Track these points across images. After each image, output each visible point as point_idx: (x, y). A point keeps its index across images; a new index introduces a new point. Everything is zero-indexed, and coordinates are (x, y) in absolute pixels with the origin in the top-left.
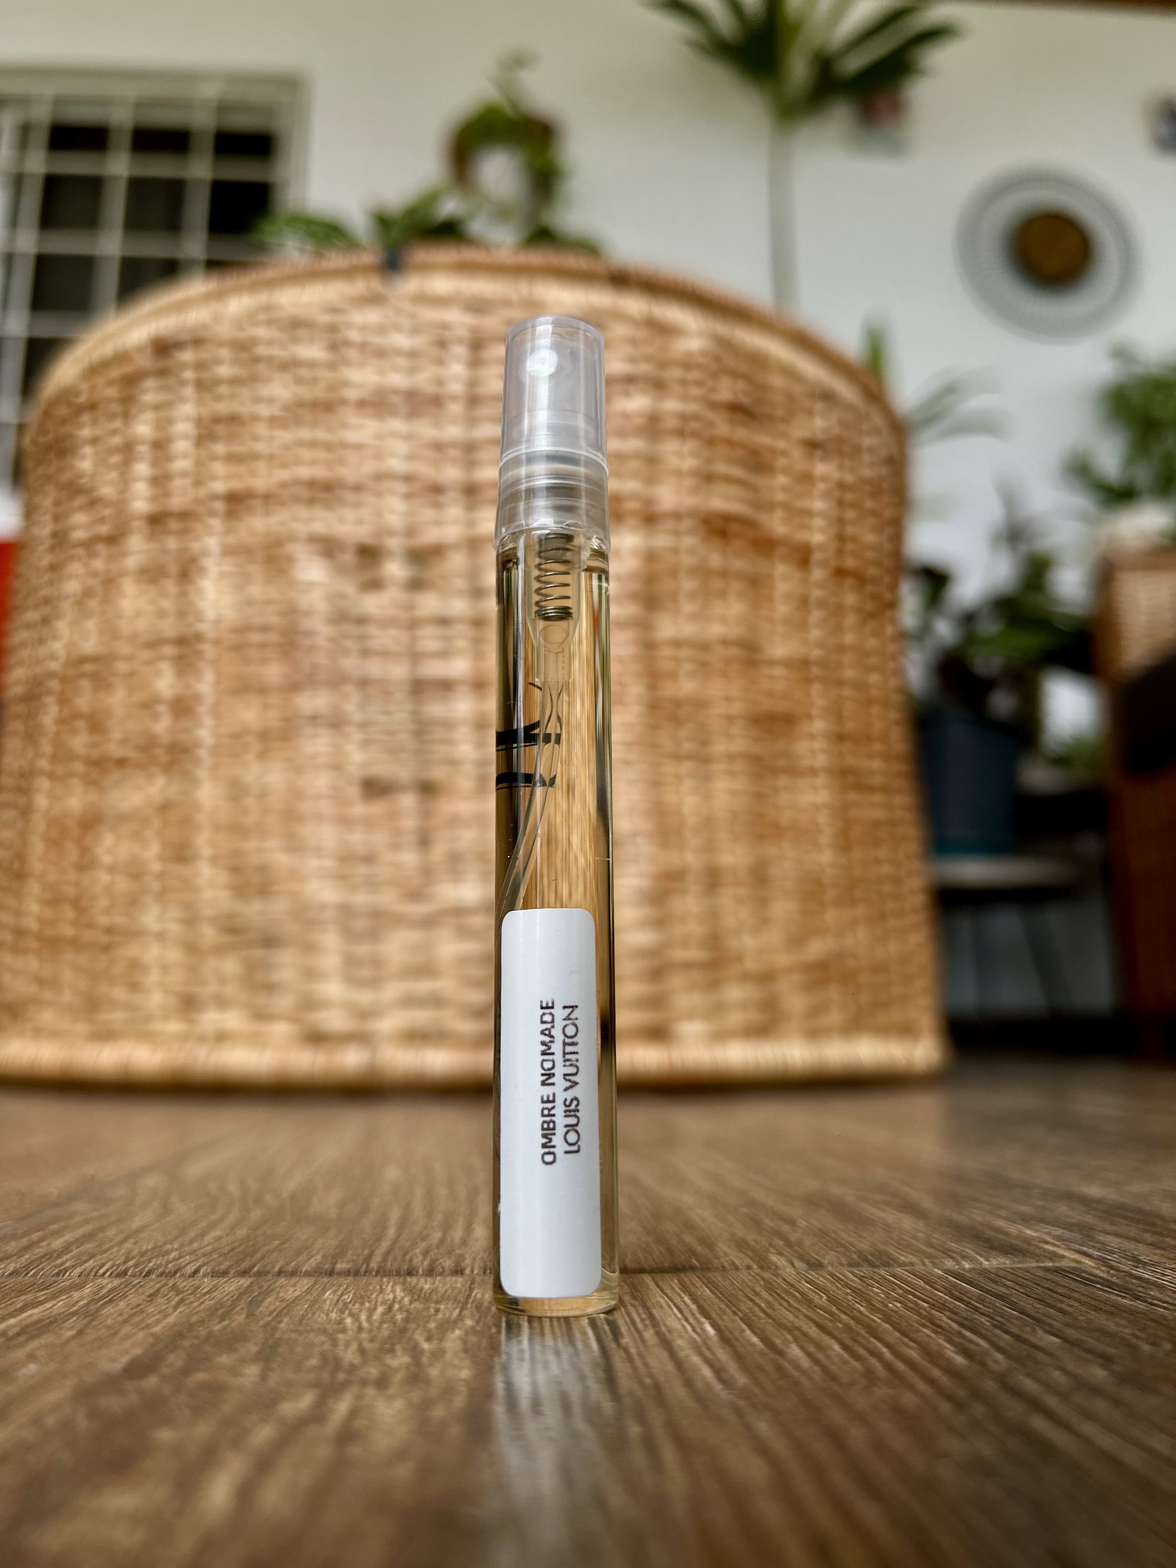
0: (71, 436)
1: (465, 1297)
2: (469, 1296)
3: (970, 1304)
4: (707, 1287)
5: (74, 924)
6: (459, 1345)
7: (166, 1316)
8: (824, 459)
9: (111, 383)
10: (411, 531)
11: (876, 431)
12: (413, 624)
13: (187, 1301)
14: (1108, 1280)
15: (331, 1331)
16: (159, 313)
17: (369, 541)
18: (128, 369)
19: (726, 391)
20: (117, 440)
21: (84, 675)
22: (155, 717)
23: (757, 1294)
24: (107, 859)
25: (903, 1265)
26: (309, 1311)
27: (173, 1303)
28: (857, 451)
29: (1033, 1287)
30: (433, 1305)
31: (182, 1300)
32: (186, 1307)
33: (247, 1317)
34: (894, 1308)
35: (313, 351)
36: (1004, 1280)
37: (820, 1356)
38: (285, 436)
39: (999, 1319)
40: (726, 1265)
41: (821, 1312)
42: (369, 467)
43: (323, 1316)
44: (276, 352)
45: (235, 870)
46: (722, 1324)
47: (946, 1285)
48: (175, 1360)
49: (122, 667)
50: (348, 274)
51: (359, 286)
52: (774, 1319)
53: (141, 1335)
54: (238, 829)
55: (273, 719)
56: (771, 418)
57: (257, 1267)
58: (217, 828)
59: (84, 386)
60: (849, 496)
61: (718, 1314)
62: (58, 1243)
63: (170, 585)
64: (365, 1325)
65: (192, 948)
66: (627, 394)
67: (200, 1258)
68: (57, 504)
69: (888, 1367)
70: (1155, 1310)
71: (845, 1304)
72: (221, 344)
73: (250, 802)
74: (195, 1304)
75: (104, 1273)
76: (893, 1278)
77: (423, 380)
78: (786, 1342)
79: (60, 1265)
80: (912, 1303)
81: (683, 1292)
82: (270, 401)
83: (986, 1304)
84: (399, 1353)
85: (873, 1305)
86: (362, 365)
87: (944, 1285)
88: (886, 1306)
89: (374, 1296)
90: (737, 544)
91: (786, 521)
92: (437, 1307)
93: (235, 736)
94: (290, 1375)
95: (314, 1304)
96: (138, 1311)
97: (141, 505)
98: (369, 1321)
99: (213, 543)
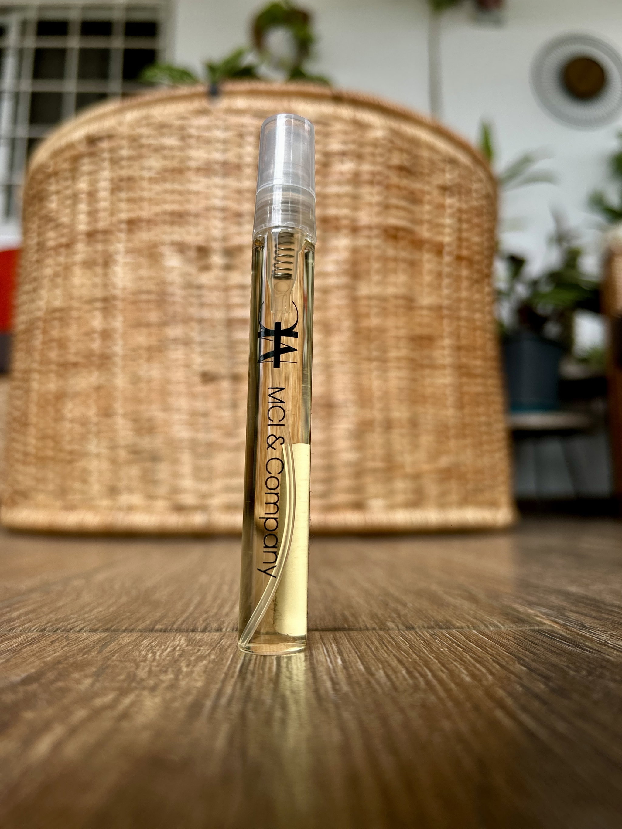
0: (45, 190)
1: (217, 643)
2: (219, 643)
3: (485, 649)
4: (347, 639)
5: (53, 449)
6: (203, 668)
7: (56, 652)
8: (452, 195)
9: (65, 160)
10: (225, 239)
11: (480, 180)
12: (227, 289)
13: (70, 645)
14: (565, 637)
15: (138, 661)
16: (90, 121)
17: (202, 244)
18: (74, 152)
19: (396, 159)
20: (69, 192)
21: (54, 319)
22: (92, 340)
23: (372, 643)
24: (69, 416)
25: (456, 628)
26: (131, 650)
27: (62, 646)
28: (469, 192)
29: (522, 640)
30: (197, 648)
31: (68, 644)
32: (68, 648)
33: (97, 653)
34: (443, 651)
35: (171, 141)
36: (508, 636)
37: (393, 677)
38: (157, 188)
39: (498, 657)
40: (362, 627)
41: (403, 653)
42: (203, 203)
43: (138, 653)
44: (152, 141)
45: (135, 420)
46: (347, 658)
47: (476, 639)
48: (51, 676)
49: (75, 314)
50: (189, 98)
51: (196, 104)
52: (375, 656)
53: (38, 662)
54: (136, 400)
55: (153, 341)
56: (422, 174)
57: (114, 626)
58: (126, 399)
59: (52, 163)
60: (464, 216)
61: (347, 654)
62: (15, 614)
63: (99, 270)
64: (157, 657)
65: (114, 461)
66: (342, 162)
67: (85, 622)
68: (39, 227)
69: (428, 683)
70: (585, 653)
71: (417, 649)
72: (123, 138)
73: (143, 385)
74: (73, 646)
75: (34, 630)
76: (449, 635)
77: (231, 156)
78: (377, 669)
79: (12, 626)
80: (454, 648)
81: (333, 641)
82: (150, 169)
83: (494, 649)
84: (169, 673)
85: (432, 649)
86: (198, 148)
87: (475, 639)
88: (439, 649)
89: (168, 643)
90: (402, 243)
91: (429, 230)
92: (199, 649)
93: (134, 350)
94: (107, 684)
95: (135, 646)
96: (42, 650)
97: (82, 227)
98: (160, 656)
99: (121, 247)
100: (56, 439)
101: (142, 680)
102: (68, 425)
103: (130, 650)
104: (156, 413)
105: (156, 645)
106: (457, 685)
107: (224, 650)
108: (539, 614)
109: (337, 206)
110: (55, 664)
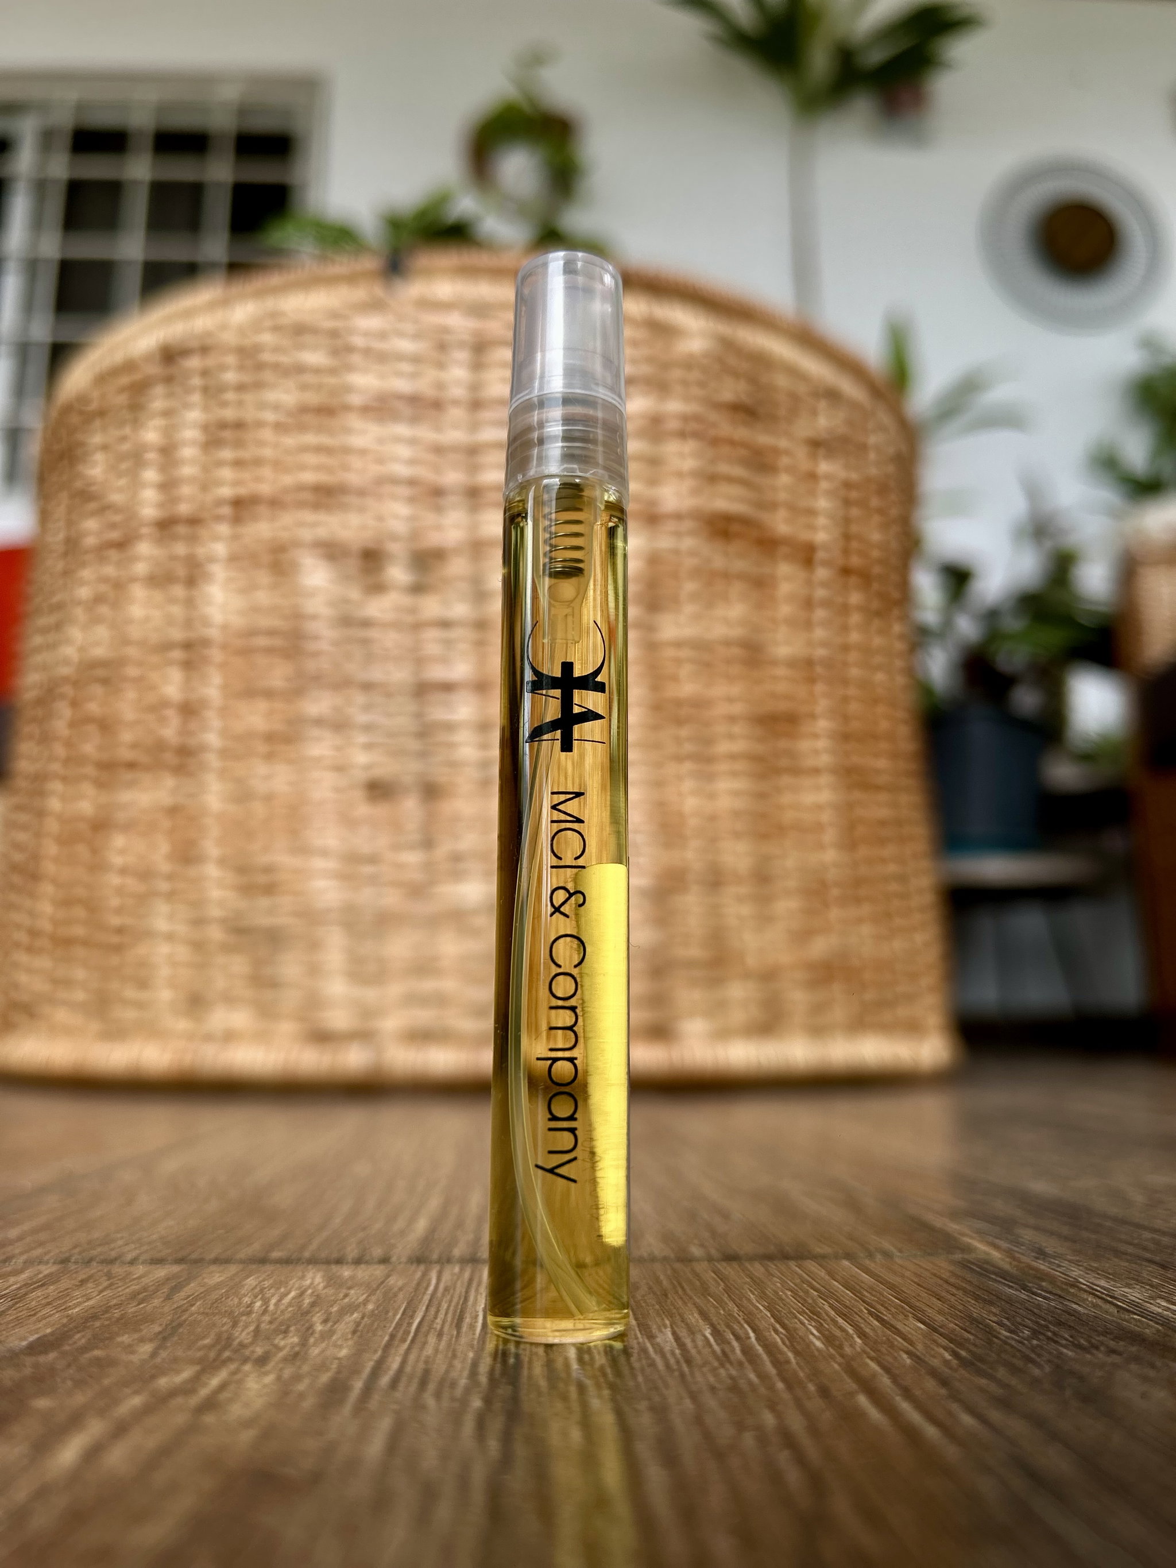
0: (82, 444)
5: (86, 924)
8: (828, 458)
9: (122, 390)
10: (415, 535)
11: (883, 430)
12: (418, 627)
14: (1006, 1271)
15: (236, 1314)
16: (169, 320)
17: (371, 544)
18: (137, 377)
19: (729, 391)
20: (126, 447)
21: (96, 680)
22: (163, 720)
24: (118, 860)
26: (224, 1296)
28: (862, 449)
30: (344, 1291)
33: (163, 1301)
35: (316, 357)
37: (688, 1342)
38: (290, 441)
39: (879, 1307)
42: (373, 471)
43: (236, 1300)
44: (280, 358)
47: (849, 1277)
49: (132, 671)
50: (351, 279)
51: (362, 292)
54: (243, 831)
55: (277, 724)
56: (774, 418)
57: (194, 1254)
58: (225, 828)
59: (95, 394)
60: (854, 495)
63: (178, 591)
67: (142, 1246)
68: (70, 510)
71: (738, 1293)
72: (226, 351)
73: (256, 805)
75: (48, 1260)
77: (423, 385)
78: (662, 1328)
79: (11, 1251)
82: (276, 407)
83: (874, 1293)
84: (291, 1335)
85: (765, 1294)
86: (366, 370)
87: (844, 1275)
88: (777, 1293)
89: (291, 1282)
90: (739, 544)
91: (790, 520)
92: (347, 1292)
93: (241, 739)
94: (180, 1353)
95: (232, 1289)
96: (66, 1294)
97: (149, 511)
98: (276, 1305)
99: (220, 549)
100: (92, 906)
101: (242, 1346)
102: (115, 880)
103: (222, 1295)
104: (282, 858)
105: (271, 1287)
106: (797, 1353)
107: (391, 1295)
108: (968, 1232)
110: (86, 1320)
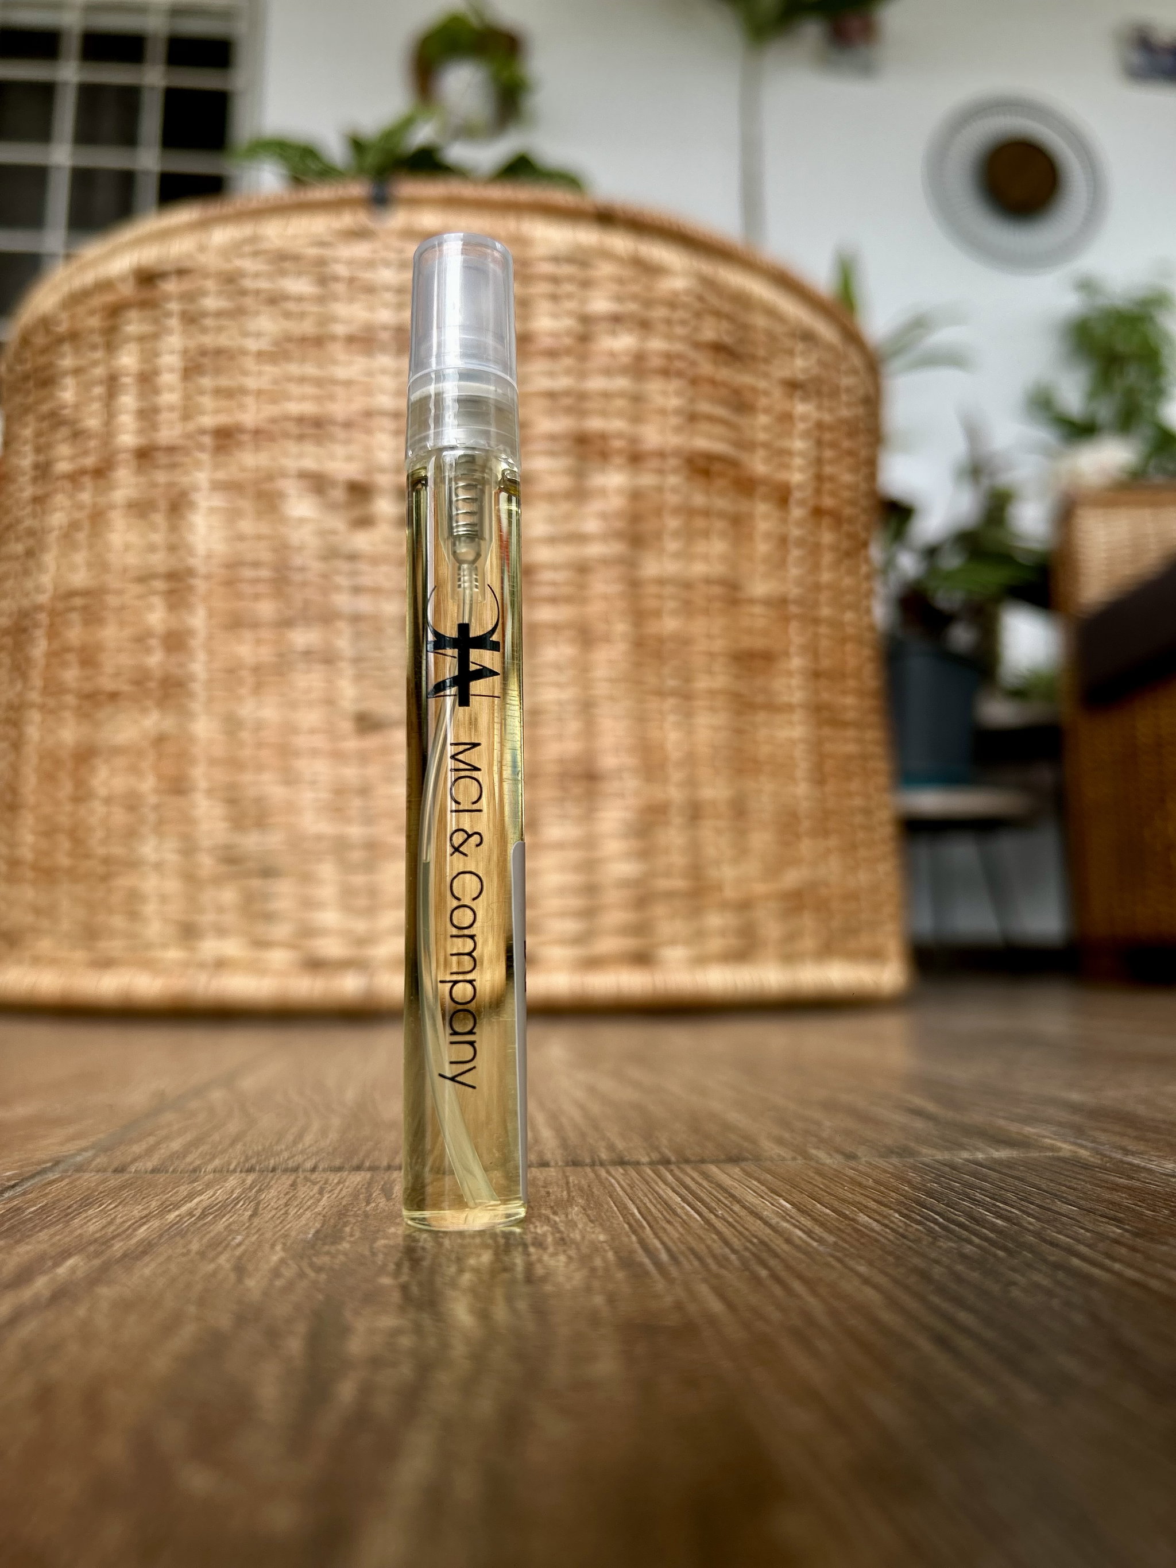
0: (51, 365)
1: (565, 1182)
2: (568, 1181)
3: (995, 1183)
4: (765, 1172)
5: (71, 854)
7: (318, 1201)
8: (805, 399)
9: (92, 313)
11: (854, 372)
13: (327, 1190)
16: (139, 242)
17: (359, 478)
18: (109, 298)
19: (710, 331)
20: (99, 372)
21: (73, 609)
22: (148, 651)
23: (811, 1178)
24: (103, 792)
27: (316, 1191)
28: (835, 392)
31: (322, 1188)
34: (933, 1187)
35: (299, 286)
36: (1018, 1166)
37: (886, 1222)
38: (273, 371)
44: (264, 284)
45: (232, 802)
46: (794, 1200)
47: (971, 1171)
48: (353, 1232)
49: (112, 601)
50: (334, 207)
52: (836, 1197)
54: (234, 763)
55: (266, 654)
56: (753, 358)
58: (213, 762)
59: (64, 316)
61: (786, 1192)
63: (159, 518)
65: (190, 878)
66: (613, 333)
68: (39, 434)
69: (945, 1229)
70: (1150, 1186)
72: (206, 275)
73: (245, 735)
74: (336, 1192)
76: (921, 1164)
80: (947, 1184)
81: (748, 1176)
82: (258, 335)
83: (1009, 1184)
86: (351, 300)
88: (925, 1185)
90: (720, 483)
91: (767, 460)
93: (231, 671)
96: (292, 1197)
97: (128, 438)
99: (202, 477)
100: (77, 836)
102: (100, 809)
104: (271, 788)
107: (587, 1191)
108: (1045, 1134)
109: (604, 414)
110: (338, 1216)
